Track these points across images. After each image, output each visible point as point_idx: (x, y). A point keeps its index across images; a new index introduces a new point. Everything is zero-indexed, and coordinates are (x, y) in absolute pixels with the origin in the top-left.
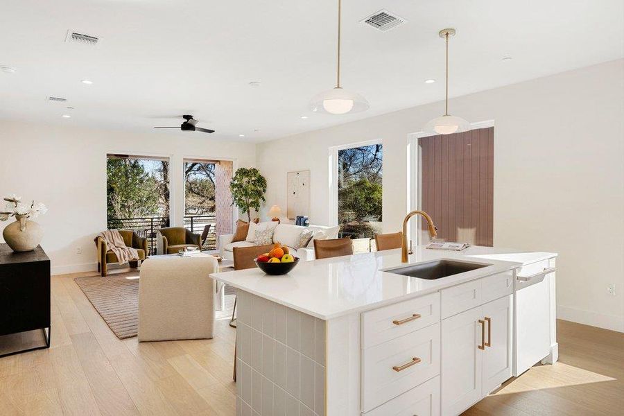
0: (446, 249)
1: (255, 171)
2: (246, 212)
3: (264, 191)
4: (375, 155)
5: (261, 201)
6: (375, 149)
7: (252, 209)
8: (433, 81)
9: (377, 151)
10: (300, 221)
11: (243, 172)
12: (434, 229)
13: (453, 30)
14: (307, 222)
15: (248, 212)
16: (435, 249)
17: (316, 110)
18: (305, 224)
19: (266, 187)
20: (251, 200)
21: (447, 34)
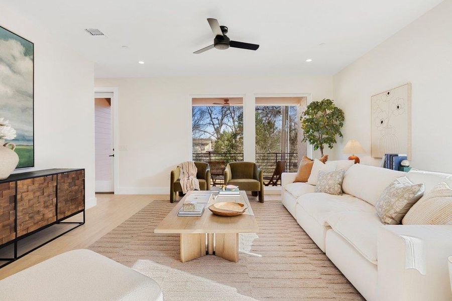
1: (329, 103)
2: (319, 149)
3: (341, 125)
5: (337, 137)
7: (326, 146)
10: (391, 162)
11: (315, 106)
14: (404, 163)
15: (322, 148)
18: (400, 168)
19: (343, 120)
20: (324, 136)
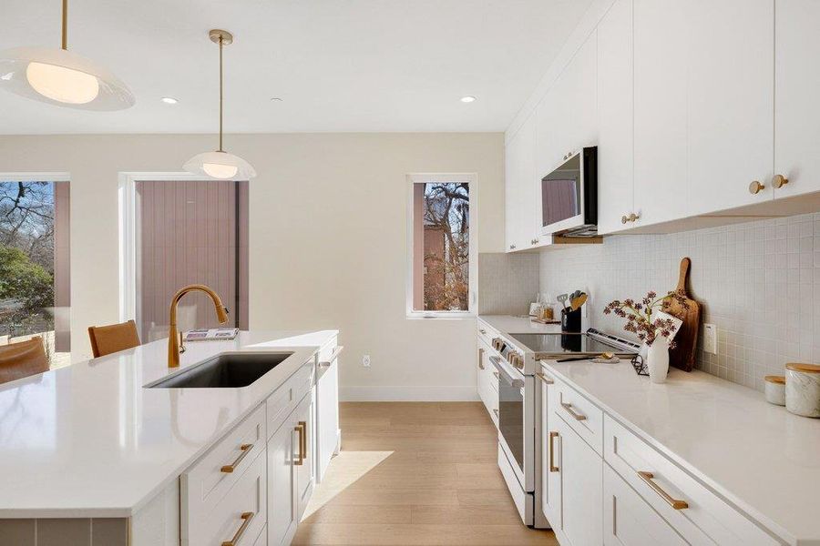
0: (212, 339)
4: (17, 201)
6: (17, 192)
8: (174, 102)
9: (21, 194)
12: (224, 312)
13: (230, 37)
16: (197, 340)
17: (7, 77)
21: (221, 38)
